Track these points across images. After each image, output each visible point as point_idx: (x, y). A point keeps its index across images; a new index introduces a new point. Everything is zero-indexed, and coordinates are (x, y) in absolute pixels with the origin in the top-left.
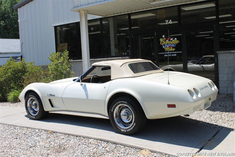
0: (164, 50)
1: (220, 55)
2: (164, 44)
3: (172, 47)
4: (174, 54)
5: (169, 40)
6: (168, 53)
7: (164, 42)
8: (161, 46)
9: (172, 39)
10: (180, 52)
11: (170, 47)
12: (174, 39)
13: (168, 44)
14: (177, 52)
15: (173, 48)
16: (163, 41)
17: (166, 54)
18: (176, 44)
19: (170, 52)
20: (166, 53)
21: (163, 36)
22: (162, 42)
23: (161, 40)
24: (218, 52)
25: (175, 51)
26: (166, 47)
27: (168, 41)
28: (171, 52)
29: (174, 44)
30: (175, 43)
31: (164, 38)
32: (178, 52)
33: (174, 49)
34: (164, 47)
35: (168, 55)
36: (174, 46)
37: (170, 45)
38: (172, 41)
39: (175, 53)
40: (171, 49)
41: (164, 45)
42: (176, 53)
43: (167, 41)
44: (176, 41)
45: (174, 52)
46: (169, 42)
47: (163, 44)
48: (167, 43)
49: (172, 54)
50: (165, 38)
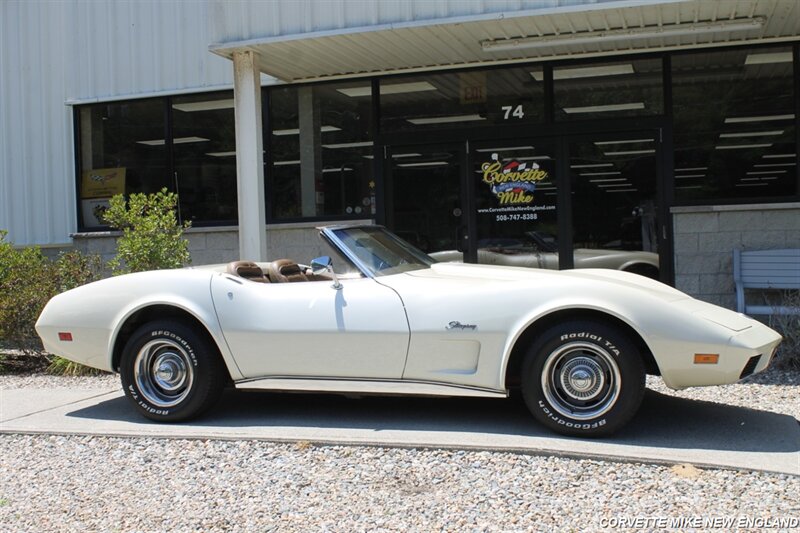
0: (495, 201)
1: (680, 216)
2: (495, 181)
3: (522, 193)
4: (531, 212)
5: (514, 170)
6: (509, 209)
7: (498, 176)
8: (488, 187)
9: (522, 167)
10: (550, 208)
11: (516, 191)
12: (529, 165)
13: (509, 181)
14: (538, 208)
15: (526, 194)
16: (495, 172)
17: (503, 213)
18: (537, 181)
19: (515, 206)
20: (503, 209)
21: (495, 157)
22: (489, 174)
23: (487, 168)
24: (671, 209)
25: (532, 204)
26: (504, 192)
27: (509, 170)
28: (519, 209)
29: (530, 182)
30: (533, 178)
31: (495, 161)
32: (543, 208)
33: (529, 199)
34: (494, 191)
35: (508, 216)
36: (529, 187)
37: (514, 185)
38: (522, 171)
39: (534, 209)
40: (521, 198)
41: (497, 184)
42: (536, 211)
43: (505, 171)
44: (535, 174)
45: (528, 208)
46: (512, 175)
47: (491, 182)
48: (506, 178)
49: (521, 213)
50: (498, 163)
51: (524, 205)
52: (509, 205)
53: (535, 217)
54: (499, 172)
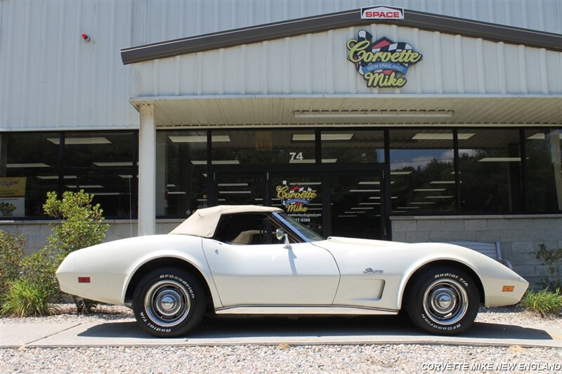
1: (395, 222)
3: (301, 205)
4: (306, 218)
5: (296, 191)
6: (293, 215)
7: (286, 195)
9: (301, 189)
11: (297, 204)
12: (306, 189)
13: (293, 198)
14: (311, 215)
15: (304, 206)
16: (284, 192)
18: (310, 198)
19: (297, 213)
22: (281, 193)
23: (279, 189)
24: (391, 218)
25: (307, 212)
26: (290, 204)
27: (293, 191)
28: (299, 215)
29: (306, 199)
30: (308, 197)
31: (285, 185)
32: (314, 215)
33: (305, 209)
34: (284, 204)
36: (305, 202)
37: (297, 201)
38: (301, 192)
39: (308, 215)
40: (300, 209)
41: (286, 200)
42: (310, 218)
43: (291, 192)
44: (310, 194)
45: (305, 215)
46: (295, 195)
47: (282, 198)
48: (291, 196)
49: (300, 218)
50: (287, 186)
51: (302, 213)
52: (293, 212)
53: (309, 220)
54: (287, 192)
